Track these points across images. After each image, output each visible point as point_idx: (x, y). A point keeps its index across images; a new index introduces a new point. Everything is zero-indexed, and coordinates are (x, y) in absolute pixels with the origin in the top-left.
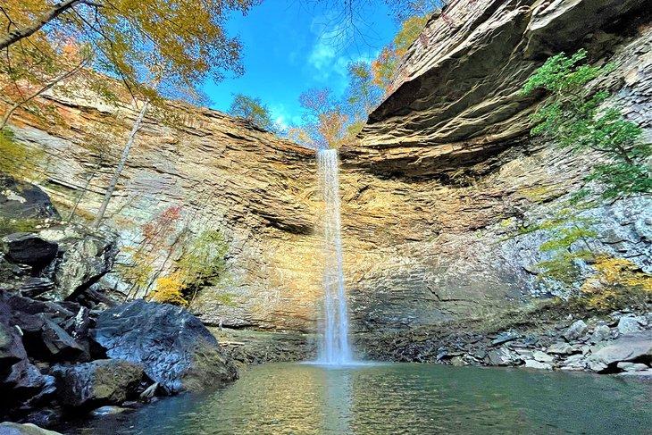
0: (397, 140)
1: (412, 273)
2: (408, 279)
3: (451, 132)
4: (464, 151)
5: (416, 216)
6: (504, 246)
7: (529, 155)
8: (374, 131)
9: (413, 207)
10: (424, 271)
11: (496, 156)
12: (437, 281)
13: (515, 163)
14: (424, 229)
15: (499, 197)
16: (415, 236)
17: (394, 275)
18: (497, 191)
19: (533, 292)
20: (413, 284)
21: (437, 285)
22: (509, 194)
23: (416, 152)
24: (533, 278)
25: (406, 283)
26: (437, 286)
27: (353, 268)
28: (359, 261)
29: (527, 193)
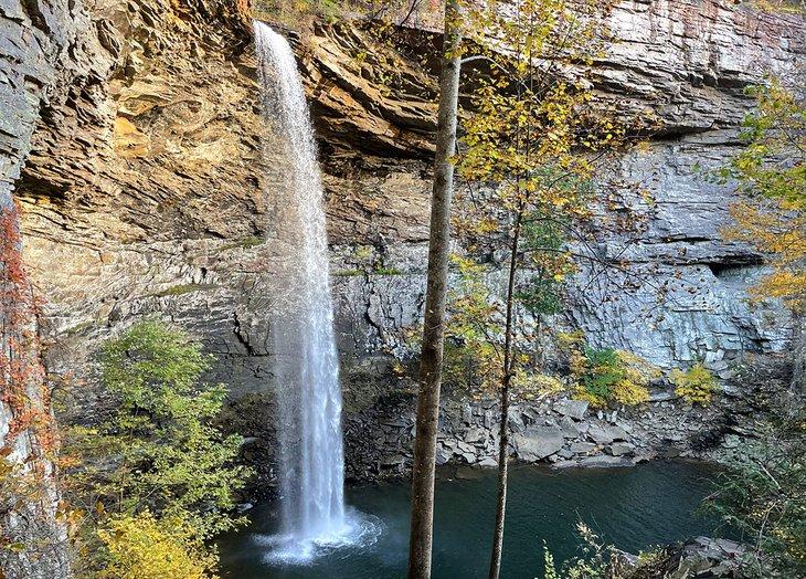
0: (356, 82)
1: (213, 305)
2: (206, 318)
3: (410, 115)
4: (391, 142)
5: (241, 191)
6: (352, 281)
7: (423, 178)
8: (351, 43)
9: (247, 173)
10: (231, 301)
11: (399, 160)
12: (255, 322)
13: (407, 178)
14: (239, 218)
15: (370, 213)
16: (221, 228)
17: (185, 308)
18: (373, 205)
19: (368, 346)
20: (213, 326)
21: (253, 330)
22: (383, 215)
23: (353, 109)
24: (371, 330)
25: (203, 324)
26: (252, 333)
27: (94, 291)
28: (107, 269)
29: (401, 223)
